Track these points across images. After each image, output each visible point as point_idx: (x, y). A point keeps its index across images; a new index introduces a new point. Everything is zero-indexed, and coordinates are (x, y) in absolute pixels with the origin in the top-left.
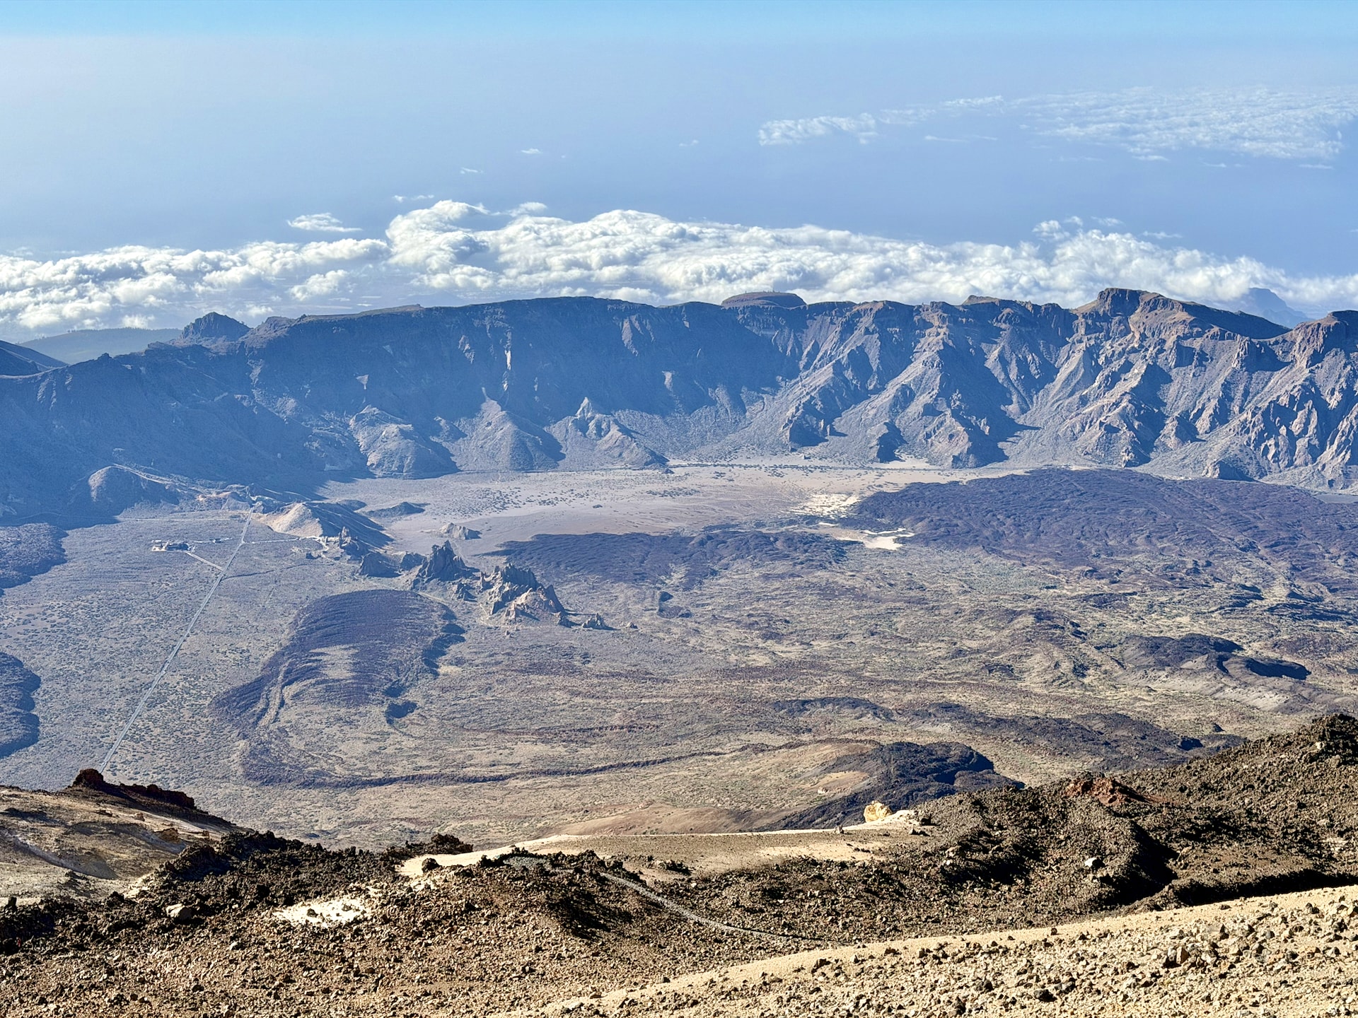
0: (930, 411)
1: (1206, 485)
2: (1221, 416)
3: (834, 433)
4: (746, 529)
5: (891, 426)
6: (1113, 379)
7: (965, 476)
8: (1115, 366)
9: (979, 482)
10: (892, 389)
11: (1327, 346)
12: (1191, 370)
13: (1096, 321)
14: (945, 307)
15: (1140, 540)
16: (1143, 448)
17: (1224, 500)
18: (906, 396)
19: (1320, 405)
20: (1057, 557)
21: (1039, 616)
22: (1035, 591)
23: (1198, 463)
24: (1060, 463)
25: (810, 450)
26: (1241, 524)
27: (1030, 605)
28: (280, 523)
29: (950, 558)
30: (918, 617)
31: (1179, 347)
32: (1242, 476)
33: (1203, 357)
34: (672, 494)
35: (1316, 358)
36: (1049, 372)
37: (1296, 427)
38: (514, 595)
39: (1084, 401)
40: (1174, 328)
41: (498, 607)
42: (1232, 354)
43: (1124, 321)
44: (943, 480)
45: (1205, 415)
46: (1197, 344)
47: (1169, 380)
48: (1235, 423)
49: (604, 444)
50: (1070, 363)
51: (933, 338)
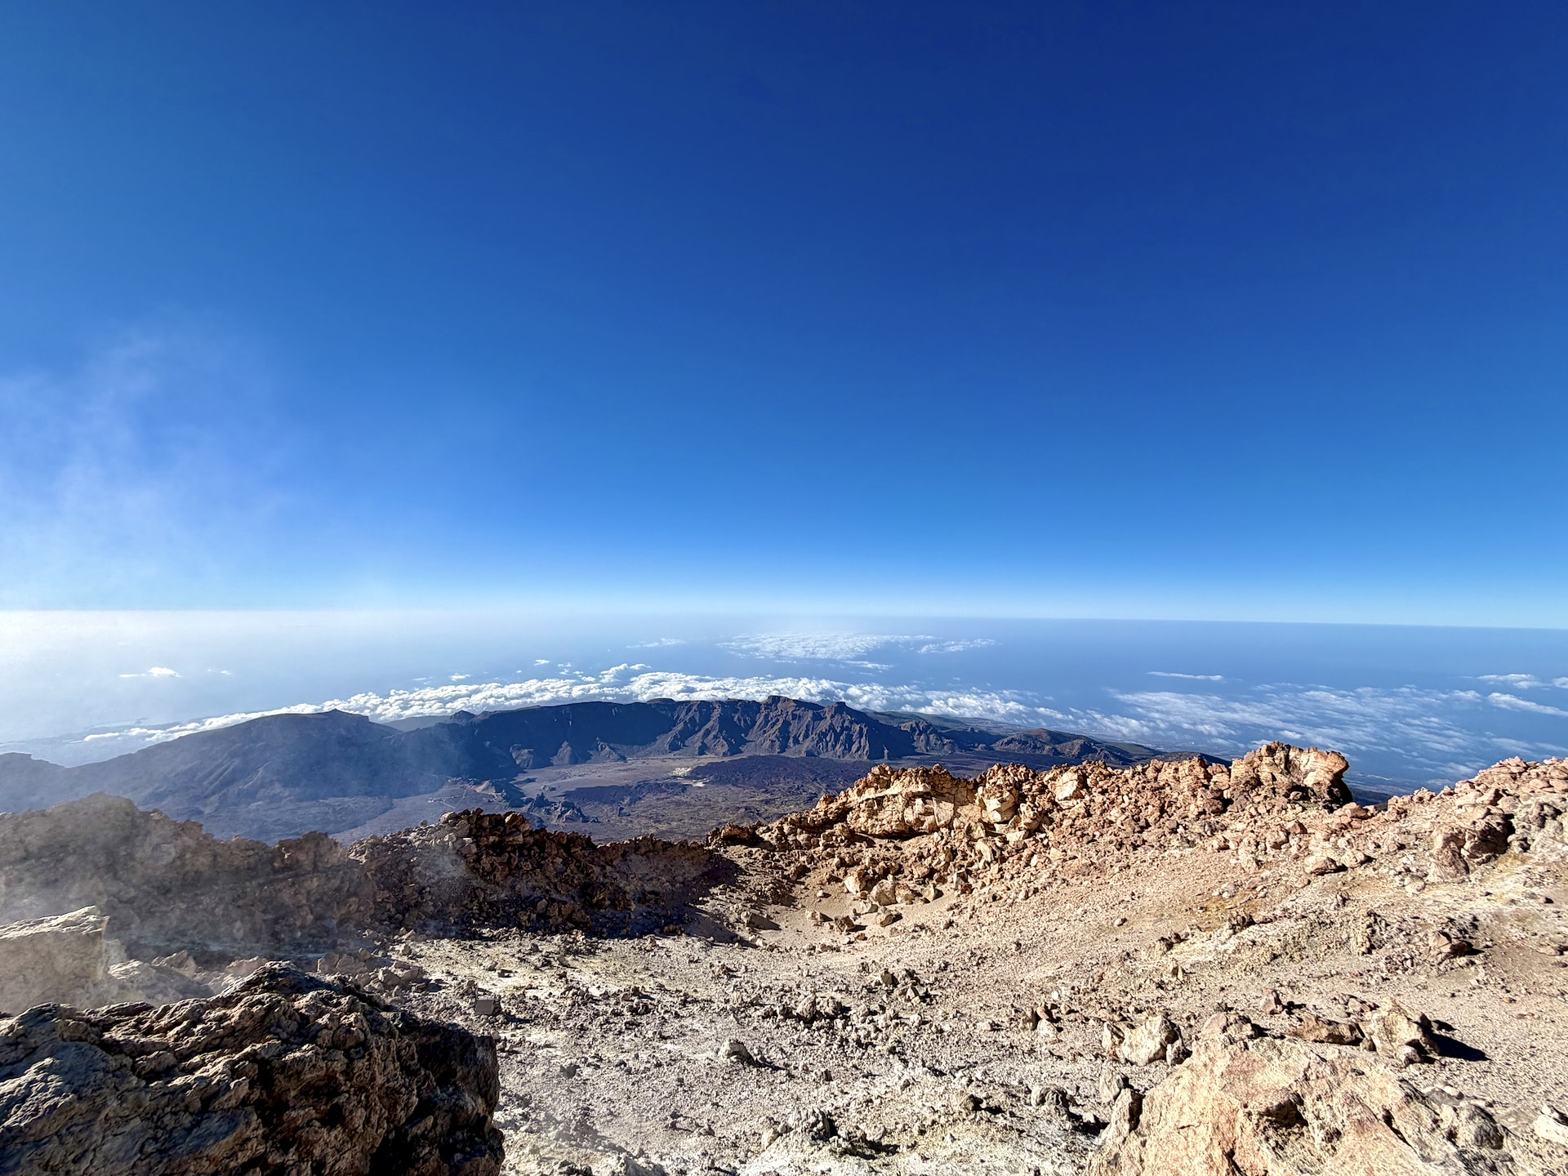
0: (715, 737)
1: (802, 759)
2: (806, 736)
3: (684, 746)
4: (652, 782)
5: (703, 743)
6: (774, 724)
7: (726, 759)
8: (774, 720)
9: (731, 762)
10: (703, 731)
11: (836, 713)
12: (796, 721)
13: (767, 706)
14: (720, 702)
15: (782, 779)
16: (783, 748)
17: (808, 763)
18: (708, 732)
19: (835, 731)
20: (756, 786)
21: (747, 809)
22: (747, 799)
23: (800, 752)
24: (757, 754)
25: (675, 752)
26: (812, 772)
27: (745, 805)
28: (479, 789)
29: (720, 789)
30: (708, 811)
31: (793, 714)
32: (813, 755)
33: (800, 717)
34: (626, 770)
35: (832, 717)
36: (754, 722)
37: (828, 739)
38: (566, 812)
39: (765, 732)
40: (791, 708)
41: (559, 817)
42: (809, 715)
43: (776, 706)
44: (720, 761)
45: (801, 736)
46: (798, 713)
47: (791, 724)
48: (810, 738)
49: (603, 753)
50: (760, 720)
51: (716, 713)
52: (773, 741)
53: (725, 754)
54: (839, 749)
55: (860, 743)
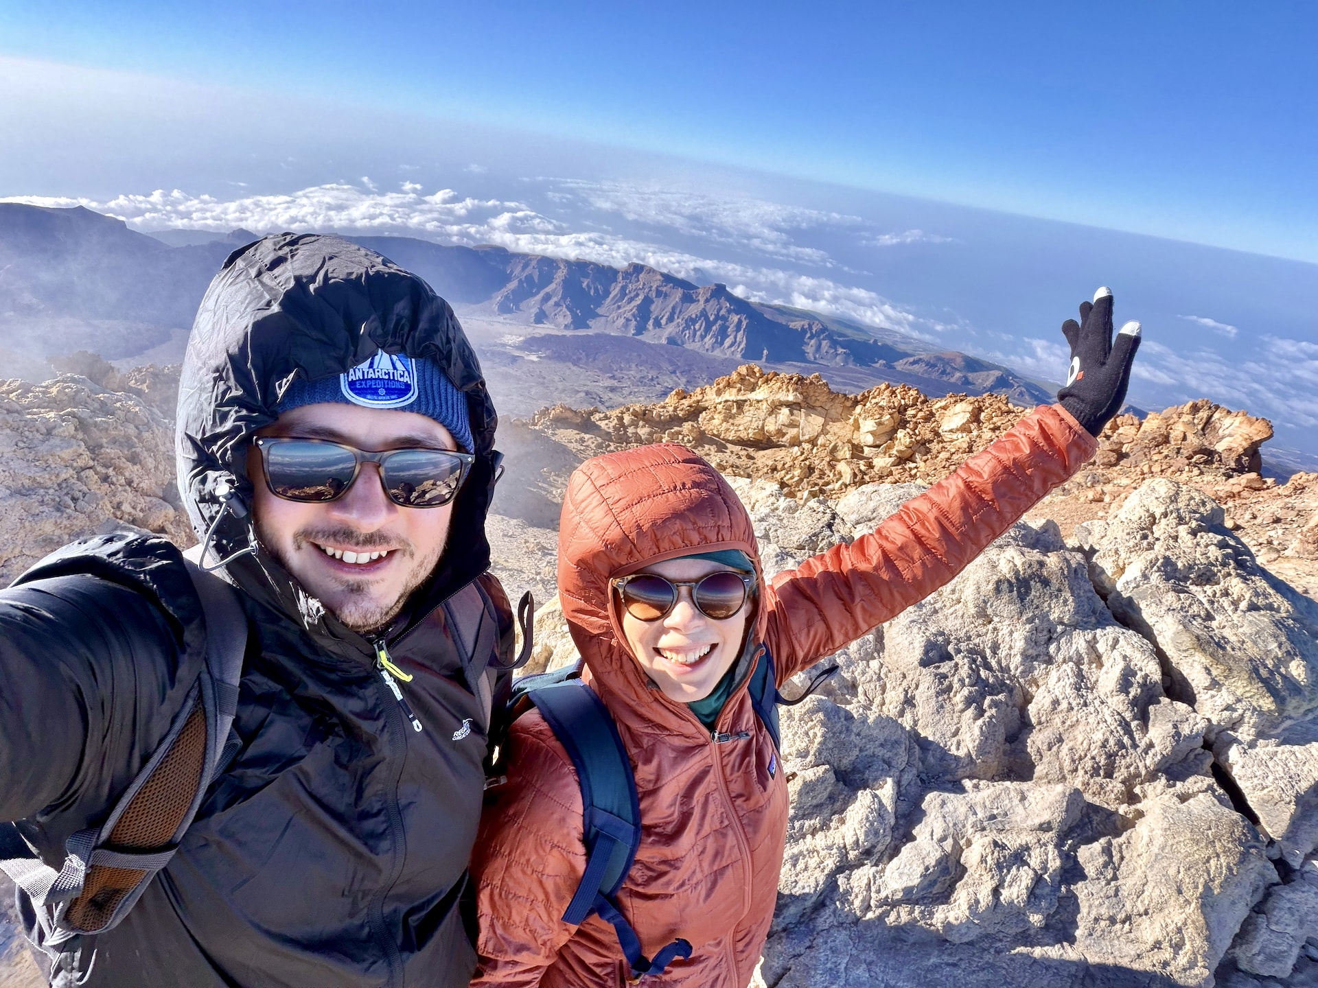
0: (557, 304)
1: (662, 346)
2: (671, 319)
3: (517, 309)
5: (541, 309)
6: (631, 300)
7: (568, 333)
8: (632, 295)
9: (574, 337)
10: (542, 294)
11: (712, 296)
12: (661, 299)
13: (627, 275)
14: (567, 261)
15: (633, 366)
16: (641, 329)
17: (668, 352)
18: (547, 298)
19: (707, 318)
20: (600, 369)
21: (587, 393)
22: (589, 383)
23: (660, 337)
24: (607, 332)
25: (505, 316)
26: (672, 363)
27: (586, 388)
29: (559, 366)
31: (657, 290)
32: (676, 344)
33: (666, 295)
35: (707, 301)
36: (607, 293)
37: (697, 327)
39: (619, 307)
40: (656, 282)
42: (678, 294)
43: (637, 277)
44: (560, 334)
45: (665, 318)
46: (664, 289)
47: (653, 302)
48: (675, 323)
50: (615, 291)
51: (561, 274)
52: (628, 320)
53: (566, 327)
54: (709, 340)
55: (735, 337)
